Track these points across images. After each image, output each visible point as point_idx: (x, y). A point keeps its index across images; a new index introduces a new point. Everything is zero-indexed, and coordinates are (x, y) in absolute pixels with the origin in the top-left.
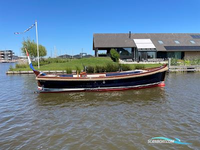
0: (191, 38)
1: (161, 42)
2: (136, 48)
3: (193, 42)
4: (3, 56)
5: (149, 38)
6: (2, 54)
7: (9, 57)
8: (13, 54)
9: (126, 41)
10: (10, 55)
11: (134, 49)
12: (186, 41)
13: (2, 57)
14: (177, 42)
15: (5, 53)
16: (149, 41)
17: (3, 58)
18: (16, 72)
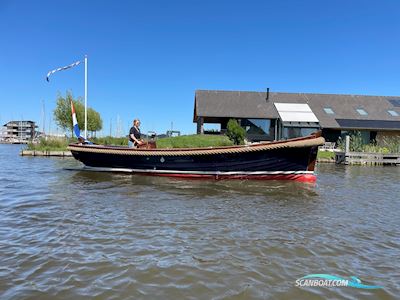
0: (391, 105)
1: (329, 111)
2: (279, 120)
3: (393, 113)
4: (15, 131)
5: (305, 102)
6: (14, 128)
7: (28, 134)
8: (36, 129)
9: (259, 106)
10: (29, 131)
11: (276, 122)
12: (380, 111)
13: (14, 133)
14: (362, 112)
15: (21, 125)
16: (306, 107)
17: (15, 136)
18: (39, 153)
